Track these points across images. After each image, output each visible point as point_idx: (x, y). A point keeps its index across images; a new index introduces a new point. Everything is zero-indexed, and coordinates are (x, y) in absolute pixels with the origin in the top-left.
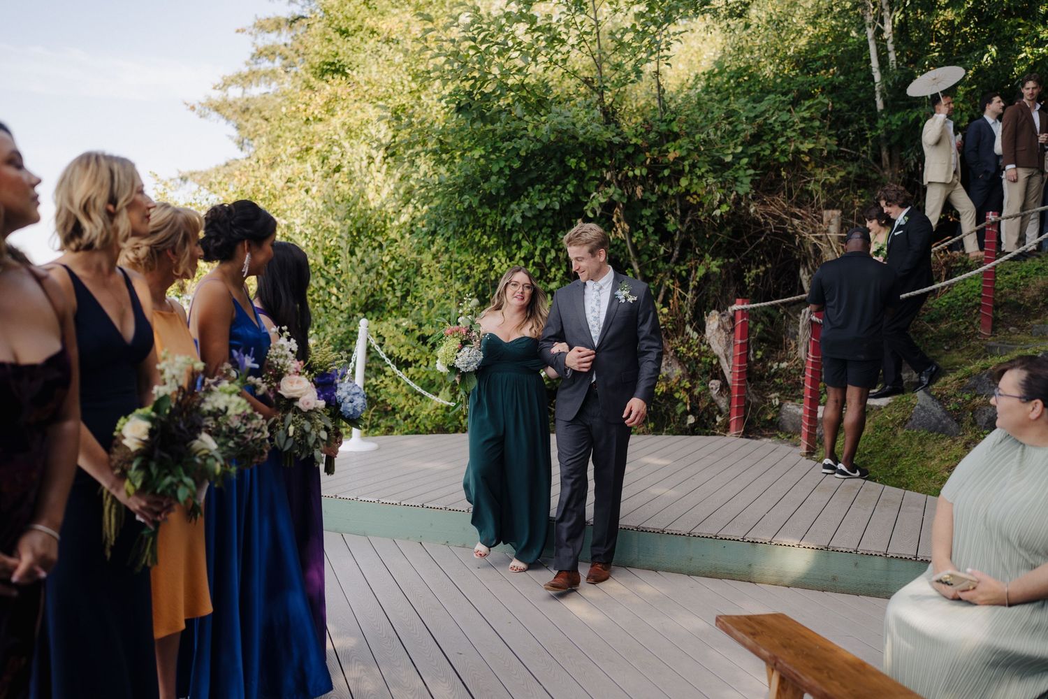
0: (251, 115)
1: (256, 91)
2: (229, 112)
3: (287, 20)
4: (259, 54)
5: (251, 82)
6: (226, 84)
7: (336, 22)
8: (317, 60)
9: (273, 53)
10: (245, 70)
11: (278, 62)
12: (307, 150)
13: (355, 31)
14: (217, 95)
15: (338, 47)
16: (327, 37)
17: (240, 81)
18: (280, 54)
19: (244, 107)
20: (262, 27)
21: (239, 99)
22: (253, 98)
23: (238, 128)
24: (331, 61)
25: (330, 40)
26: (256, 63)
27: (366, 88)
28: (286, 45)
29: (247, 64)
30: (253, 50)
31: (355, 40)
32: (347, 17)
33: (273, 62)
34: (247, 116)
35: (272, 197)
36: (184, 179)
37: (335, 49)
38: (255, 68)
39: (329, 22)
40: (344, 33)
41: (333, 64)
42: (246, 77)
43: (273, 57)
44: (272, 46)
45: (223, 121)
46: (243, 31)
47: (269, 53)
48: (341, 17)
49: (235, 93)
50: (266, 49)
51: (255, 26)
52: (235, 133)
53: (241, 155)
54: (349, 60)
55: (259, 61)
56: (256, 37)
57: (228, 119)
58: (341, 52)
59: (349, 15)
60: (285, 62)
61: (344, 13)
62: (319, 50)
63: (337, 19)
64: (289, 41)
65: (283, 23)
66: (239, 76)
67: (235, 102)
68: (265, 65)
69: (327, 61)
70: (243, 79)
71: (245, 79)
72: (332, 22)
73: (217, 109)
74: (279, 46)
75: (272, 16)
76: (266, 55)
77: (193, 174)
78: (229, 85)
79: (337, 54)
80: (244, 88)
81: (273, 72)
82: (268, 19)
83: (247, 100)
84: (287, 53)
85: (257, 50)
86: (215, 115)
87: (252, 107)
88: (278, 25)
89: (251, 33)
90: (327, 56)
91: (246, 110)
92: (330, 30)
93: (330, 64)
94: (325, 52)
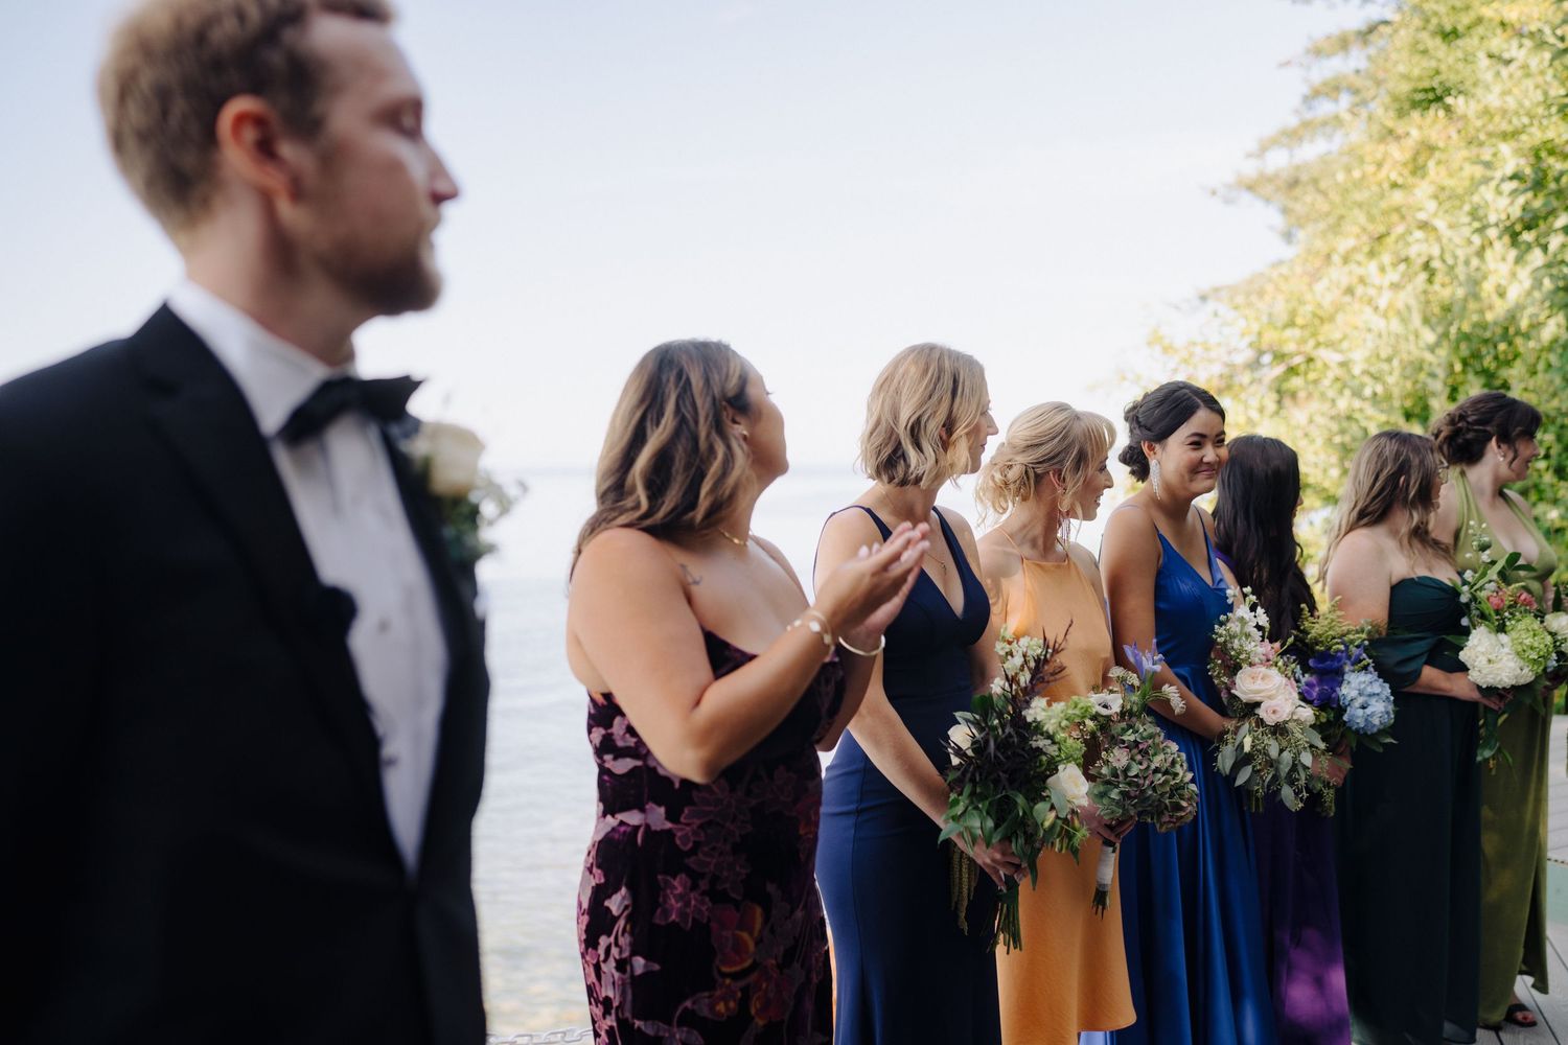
0: (1303, 191)
1: (1311, 151)
2: (1269, 189)
3: (1359, 32)
4: (1315, 94)
5: (1301, 139)
6: (1264, 148)
7: (1434, 21)
8: (1404, 88)
9: (1337, 88)
10: (1293, 122)
11: (1345, 100)
12: (1380, 238)
13: (1469, 28)
14: (1250, 169)
15: (1439, 60)
16: (1421, 47)
17: (1285, 141)
18: (1348, 87)
19: (1291, 181)
20: (1317, 52)
21: (1284, 168)
22: (1304, 165)
23: (1285, 211)
24: (1426, 84)
25: (1425, 52)
26: (1310, 108)
27: (1479, 123)
28: (1358, 72)
29: (1297, 112)
30: (1305, 90)
31: (1469, 43)
32: (1454, 8)
33: (1336, 100)
34: (1298, 191)
35: (1317, 322)
36: (1203, 298)
37: (1433, 64)
38: (1308, 116)
39: (1422, 24)
40: (1450, 35)
41: (1431, 88)
42: (1294, 132)
43: (1334, 94)
44: (1336, 78)
45: (1259, 205)
47: (1332, 89)
48: (1443, 10)
49: (1278, 161)
50: (1325, 84)
51: (1308, 51)
52: (1278, 220)
53: (1287, 252)
54: (1459, 78)
55: (1315, 103)
56: (1309, 68)
57: (1268, 200)
58: (1443, 67)
59: (1457, 5)
60: (1357, 99)
62: (1406, 70)
63: (1436, 14)
64: (1363, 64)
65: (1352, 38)
66: (1284, 132)
67: (1276, 176)
68: (1325, 108)
69: (1420, 87)
70: (1289, 137)
71: (1292, 136)
72: (1427, 21)
73: (1251, 188)
74: (1347, 76)
75: (1336, 30)
76: (1327, 94)
77: (1217, 290)
78: (1268, 149)
79: (1438, 72)
80: (1290, 149)
81: (1337, 118)
82: (1328, 38)
83: (1298, 168)
84: (1358, 82)
85: (1311, 88)
86: (1246, 197)
87: (1304, 177)
88: (1343, 43)
89: (1302, 65)
90: (1420, 79)
91: (1294, 183)
92: (1424, 36)
93: (1426, 91)
94: (1416, 72)
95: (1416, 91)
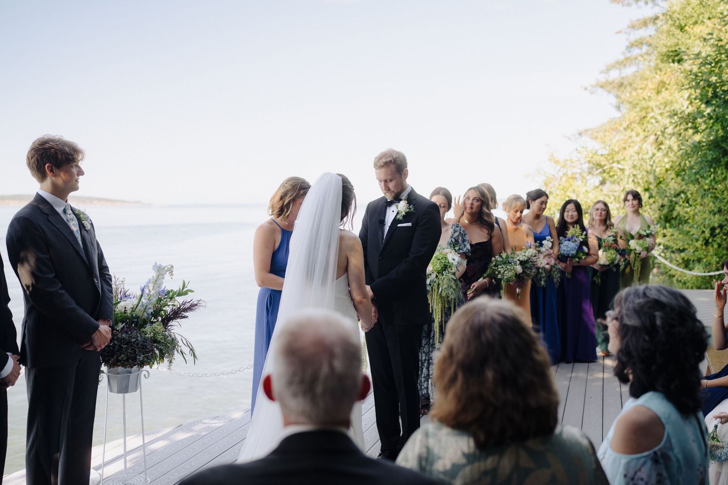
0: (625, 88)
1: (629, 71)
2: (610, 87)
3: (651, 19)
4: (632, 45)
5: (625, 65)
6: (608, 69)
7: (678, 22)
8: (665, 50)
9: (642, 43)
10: (621, 58)
11: (645, 48)
14: (602, 78)
15: (678, 39)
16: (672, 33)
17: (618, 66)
18: (646, 43)
19: (620, 84)
20: (633, 27)
21: (617, 79)
22: (626, 77)
23: (617, 97)
24: (673, 49)
25: (673, 35)
26: (629, 52)
28: (650, 36)
29: (623, 53)
30: (627, 44)
32: (685, 16)
33: (641, 49)
34: (623, 88)
36: (580, 134)
37: (676, 41)
38: (628, 55)
39: (672, 22)
40: (683, 28)
41: (676, 51)
42: (622, 62)
43: (640, 46)
44: (641, 39)
46: (620, 32)
47: (640, 43)
48: (681, 17)
49: (614, 75)
50: (636, 41)
51: (629, 27)
52: (614, 100)
53: (618, 115)
55: (632, 50)
56: (629, 34)
57: (609, 92)
58: (680, 42)
59: (687, 16)
60: (650, 48)
61: (684, 15)
62: (666, 43)
63: (678, 19)
64: (653, 33)
65: (648, 21)
66: (617, 62)
67: (613, 82)
68: (636, 52)
69: (670, 49)
70: (620, 64)
71: (621, 64)
72: (675, 22)
73: (602, 87)
74: (645, 38)
75: (641, 17)
76: (637, 46)
77: (586, 131)
78: (610, 70)
79: (678, 44)
80: (620, 70)
82: (638, 20)
83: (622, 78)
84: (651, 41)
85: (630, 43)
86: (600, 91)
87: (625, 83)
88: (645, 23)
89: (626, 33)
90: (671, 46)
91: (621, 85)
92: (673, 28)
93: (672, 51)
94: (669, 44)
95: (669, 51)
